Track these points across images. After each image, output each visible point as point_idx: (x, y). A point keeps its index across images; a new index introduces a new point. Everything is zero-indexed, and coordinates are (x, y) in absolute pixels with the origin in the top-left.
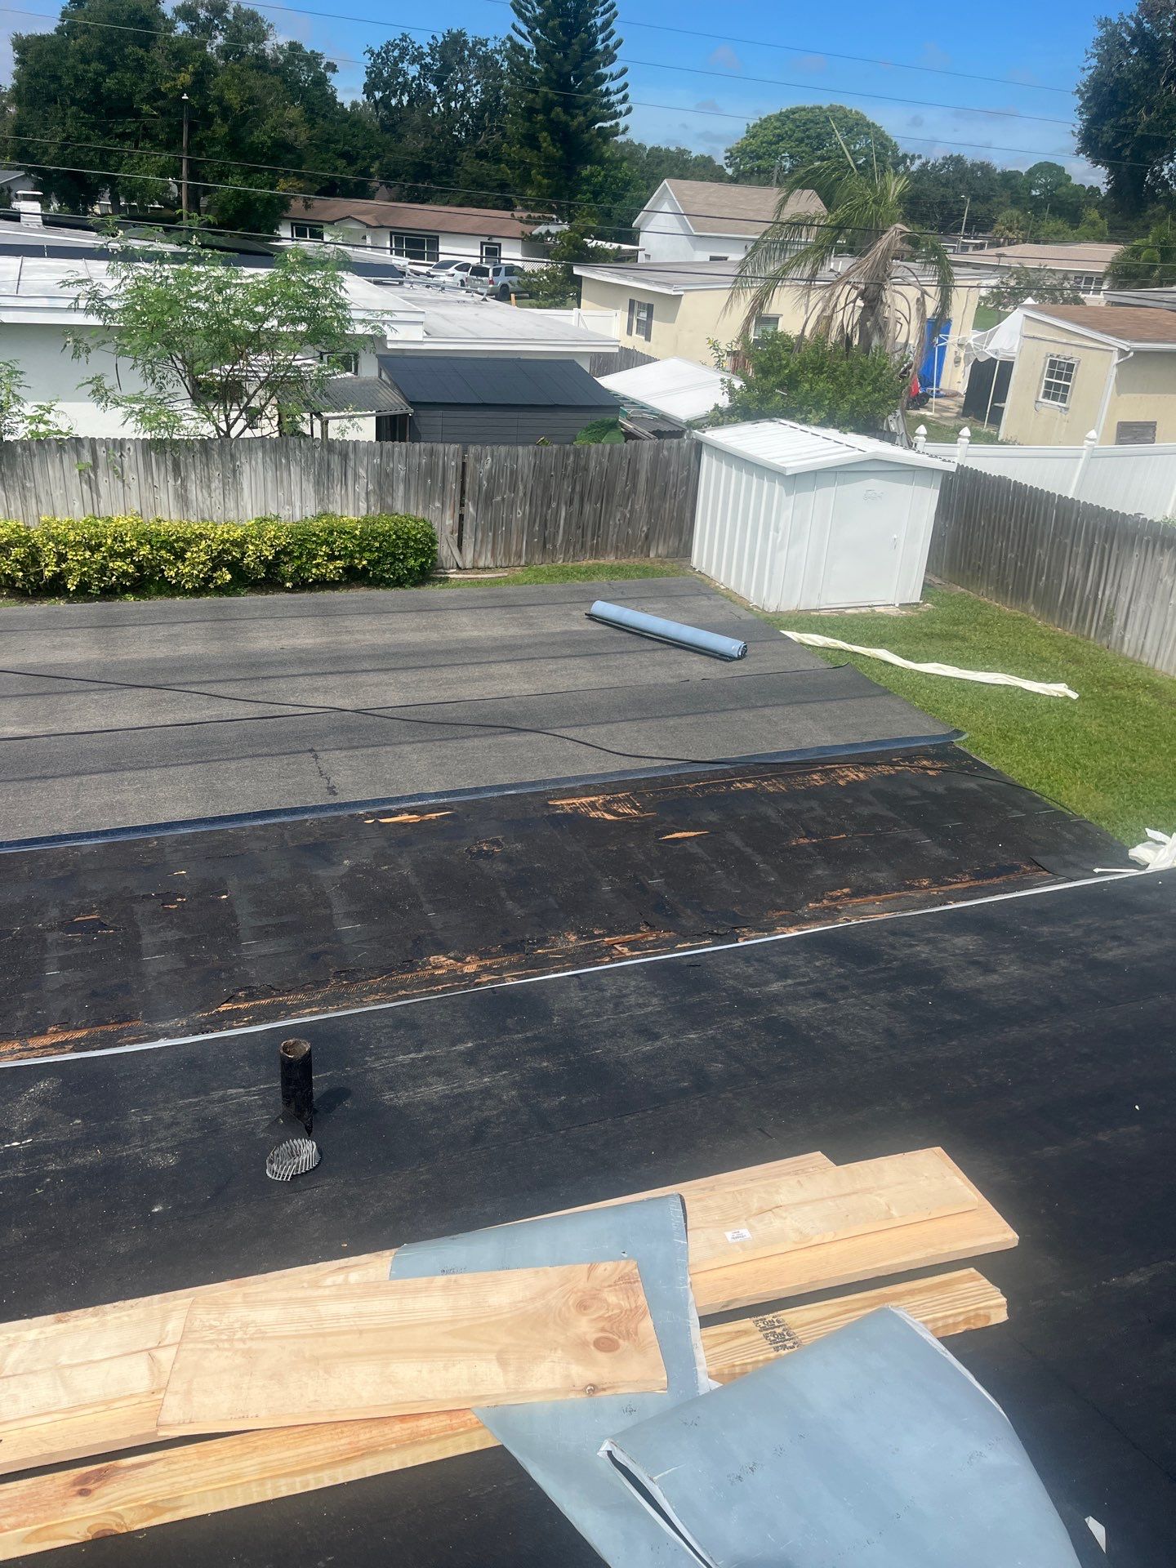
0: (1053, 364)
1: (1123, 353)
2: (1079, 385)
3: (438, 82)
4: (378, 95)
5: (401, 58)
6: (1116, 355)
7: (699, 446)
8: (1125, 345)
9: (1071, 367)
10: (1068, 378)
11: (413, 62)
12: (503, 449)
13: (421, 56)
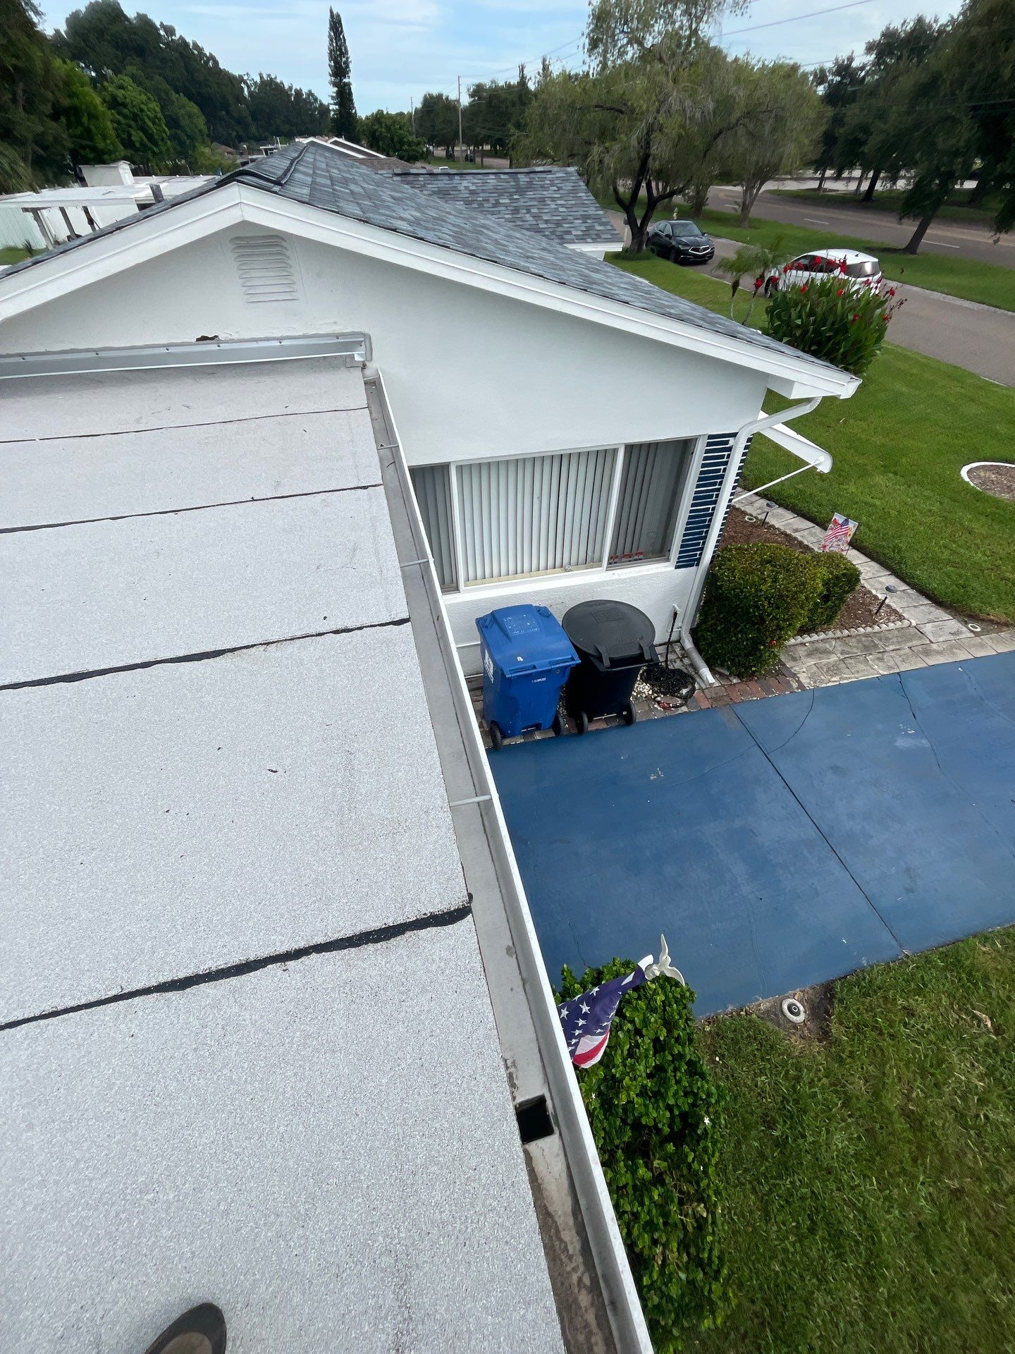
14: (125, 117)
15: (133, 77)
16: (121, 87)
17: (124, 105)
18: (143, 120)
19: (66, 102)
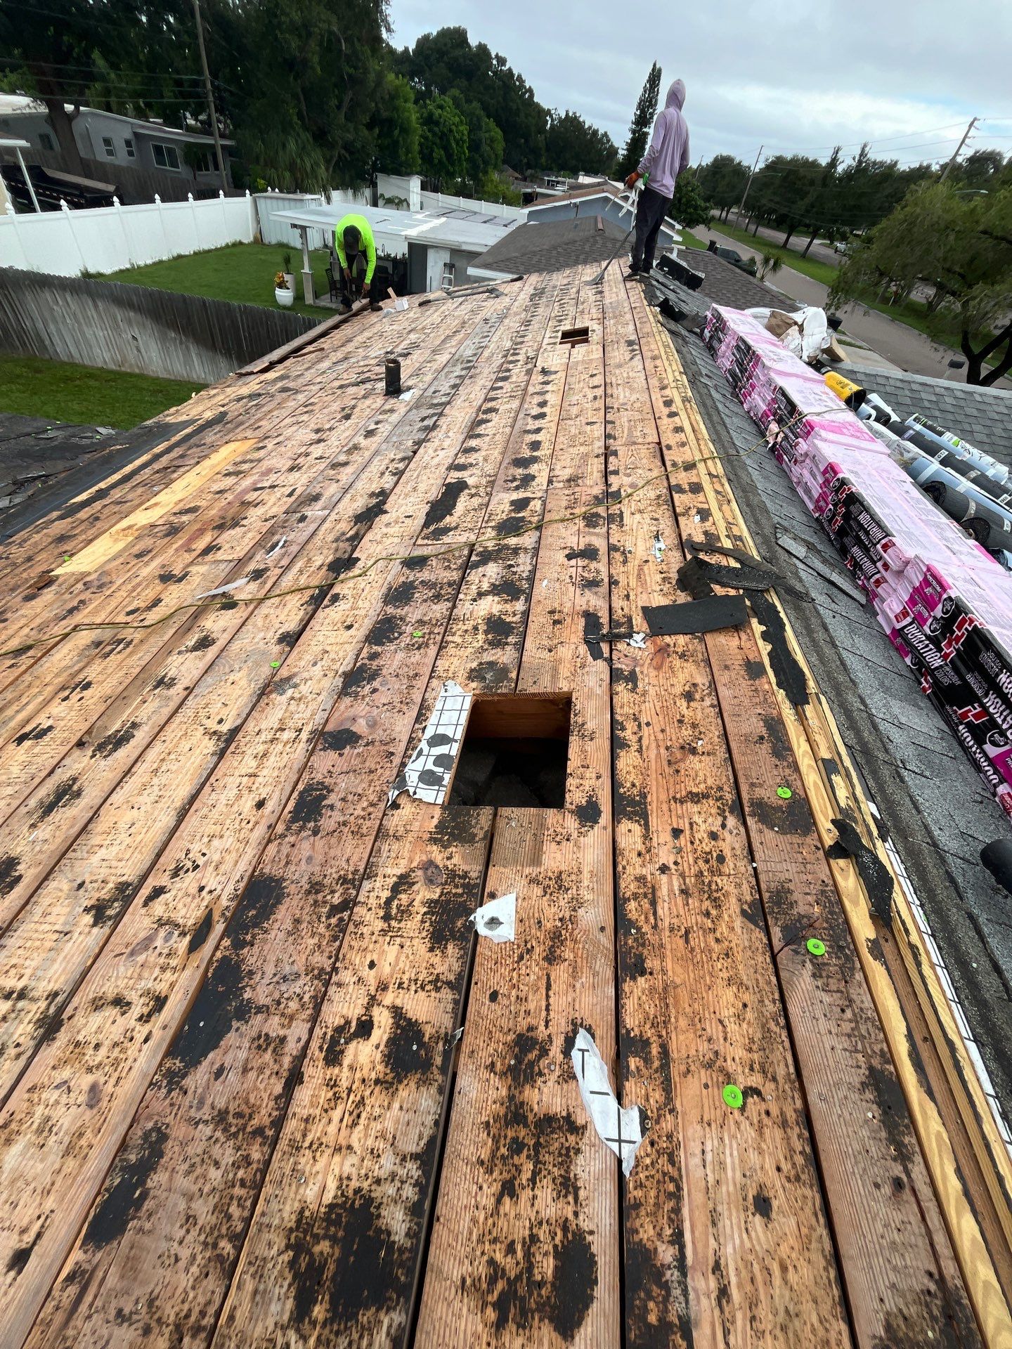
14: (434, 134)
15: (454, 99)
16: (441, 107)
17: (437, 123)
18: (448, 141)
19: (385, 114)
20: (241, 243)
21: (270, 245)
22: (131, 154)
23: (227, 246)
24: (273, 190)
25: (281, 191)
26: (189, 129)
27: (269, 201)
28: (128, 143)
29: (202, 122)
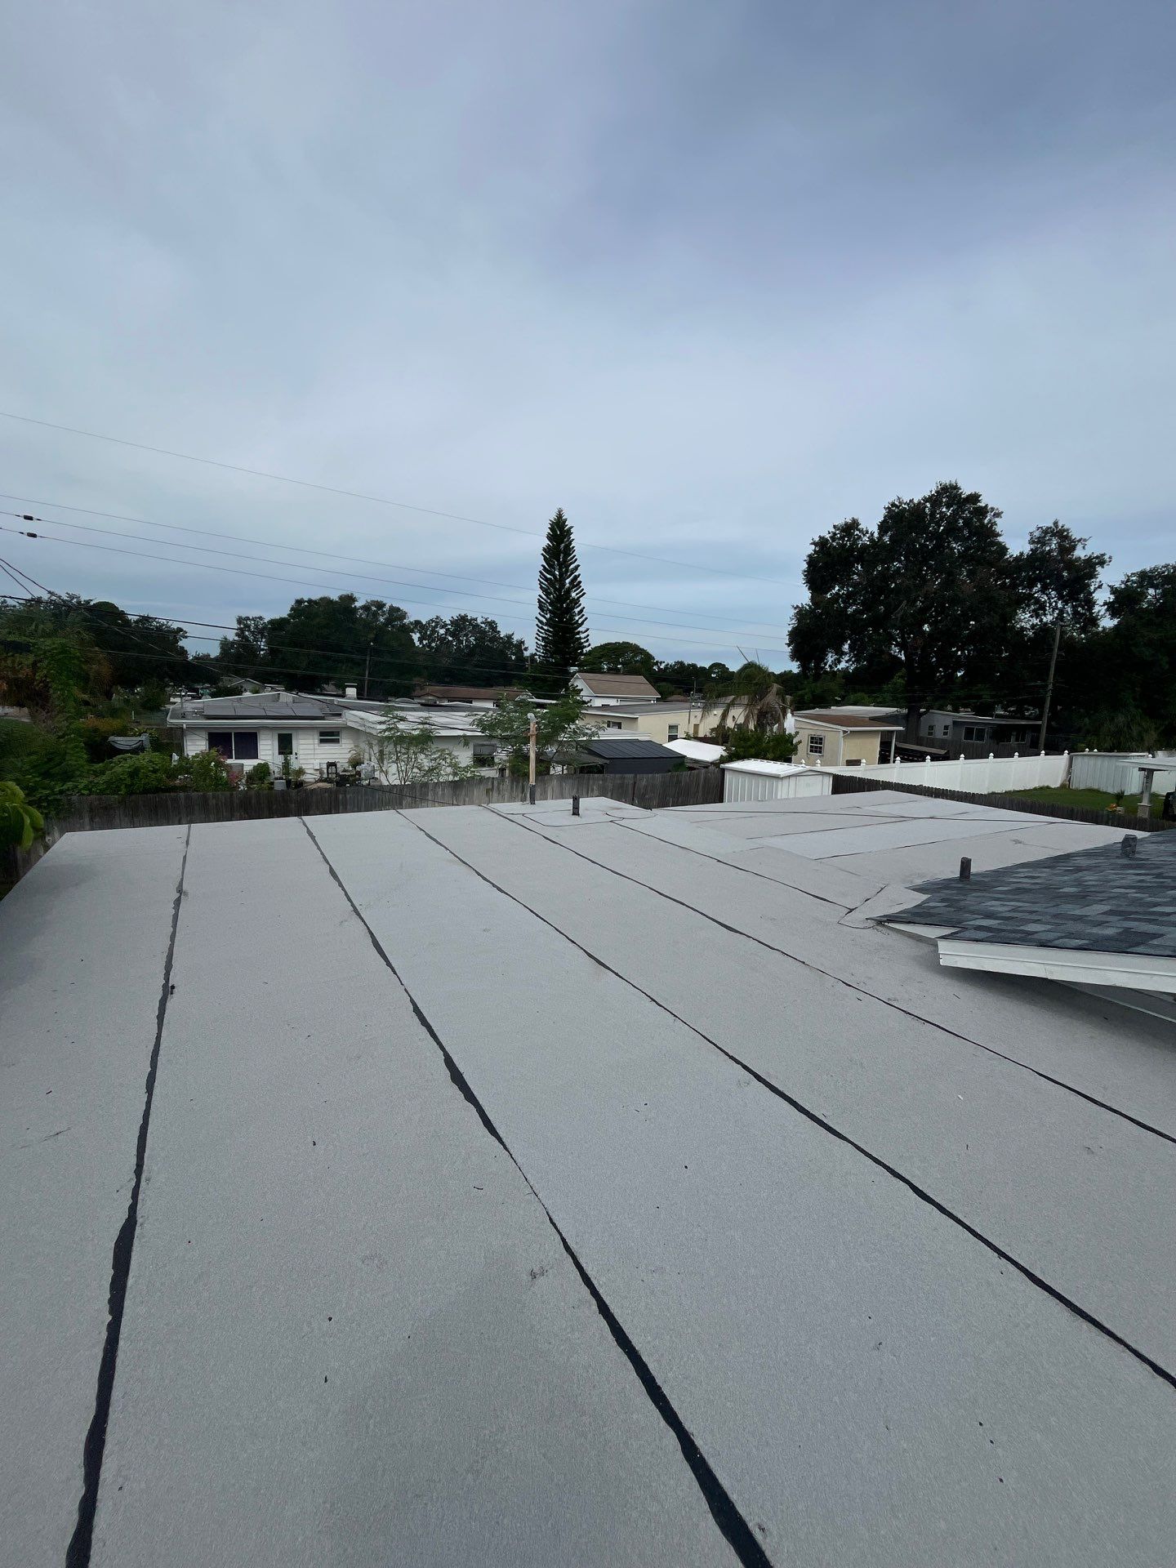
0: (812, 738)
1: (845, 732)
2: (827, 746)
3: (453, 634)
4: (425, 642)
5: (436, 626)
6: (842, 733)
7: (723, 770)
8: (845, 729)
9: (821, 739)
10: (821, 743)
11: (442, 627)
12: (650, 775)
13: (447, 625)
20: (1048, 787)
21: (1077, 791)
22: (945, 734)
23: (1035, 789)
24: (1091, 750)
25: (1099, 751)
26: (998, 716)
27: (1086, 759)
28: (946, 727)
29: (1010, 712)
